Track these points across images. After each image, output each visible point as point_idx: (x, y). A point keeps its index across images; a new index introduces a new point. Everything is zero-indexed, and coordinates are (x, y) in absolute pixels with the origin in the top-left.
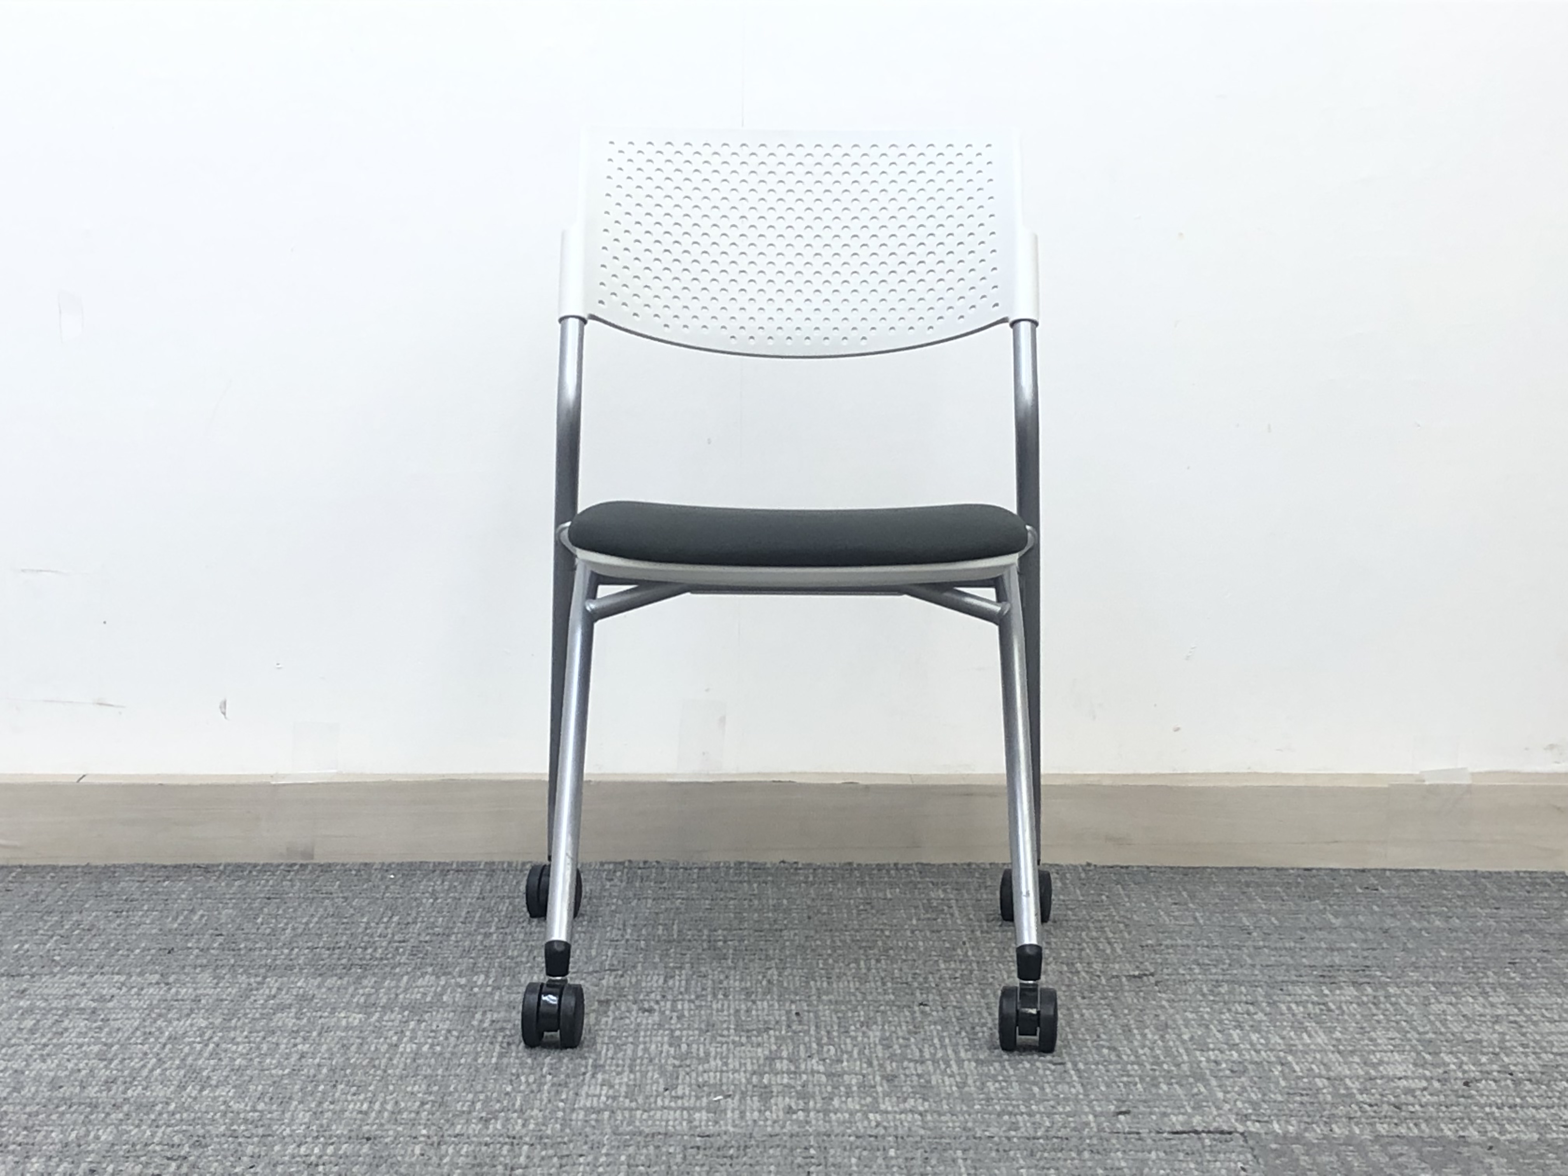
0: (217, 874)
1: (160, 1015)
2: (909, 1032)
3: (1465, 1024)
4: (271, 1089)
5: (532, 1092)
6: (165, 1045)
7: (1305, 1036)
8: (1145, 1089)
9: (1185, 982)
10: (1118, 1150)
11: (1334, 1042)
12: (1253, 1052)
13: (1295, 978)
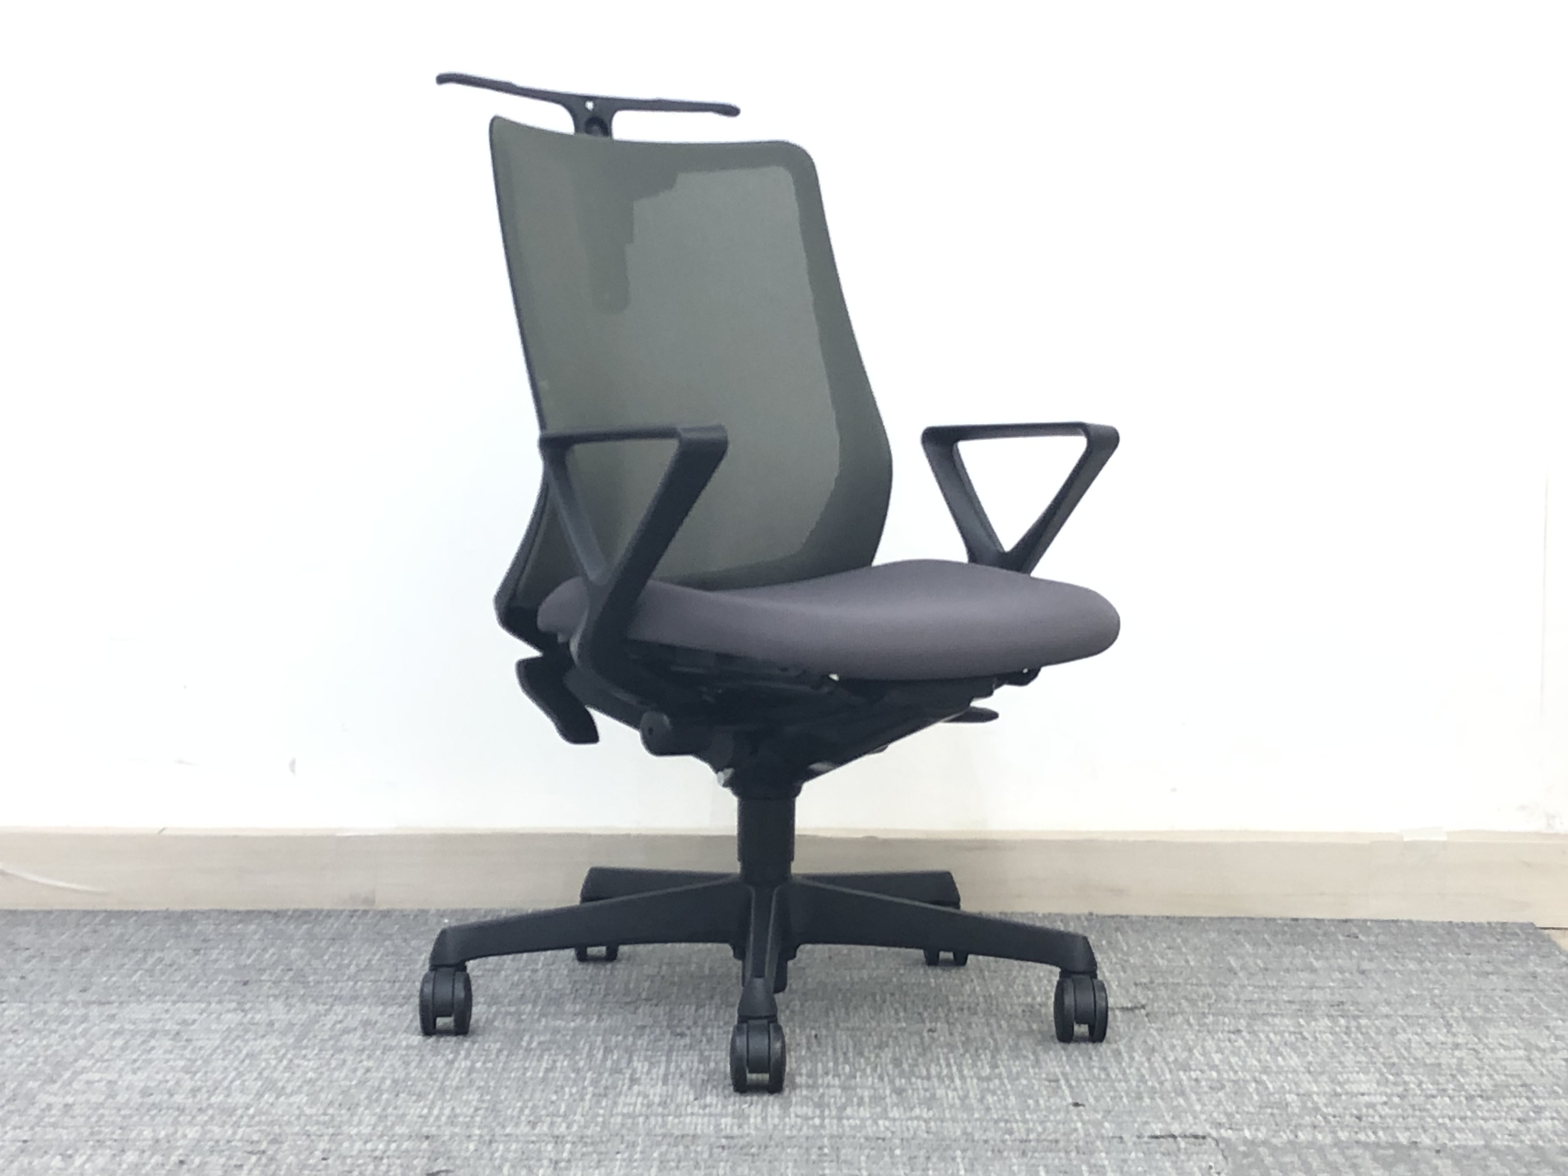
0: (286, 918)
1: (238, 1037)
2: (919, 1055)
3: (1427, 1049)
4: (340, 1097)
5: (575, 1100)
6: (243, 1061)
7: (1280, 1059)
8: (1129, 1102)
9: (1174, 1014)
10: (1101, 1151)
11: (1305, 1065)
12: (1231, 1073)
13: (1273, 1011)
